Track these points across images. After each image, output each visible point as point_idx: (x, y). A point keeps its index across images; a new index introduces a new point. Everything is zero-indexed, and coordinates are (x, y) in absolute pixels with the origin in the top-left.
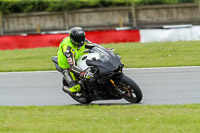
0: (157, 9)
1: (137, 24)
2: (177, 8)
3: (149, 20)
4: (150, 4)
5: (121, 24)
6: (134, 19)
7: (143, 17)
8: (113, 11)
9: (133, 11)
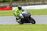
0: (17, 2)
1: (12, 6)
2: (21, 2)
3: (15, 5)
4: (15, 1)
5: (8, 6)
6: (11, 5)
7: (13, 4)
8: (6, 3)
9: (11, 3)
